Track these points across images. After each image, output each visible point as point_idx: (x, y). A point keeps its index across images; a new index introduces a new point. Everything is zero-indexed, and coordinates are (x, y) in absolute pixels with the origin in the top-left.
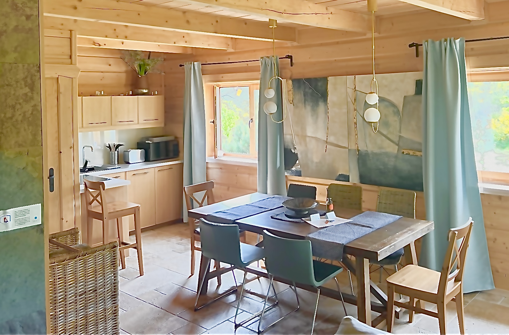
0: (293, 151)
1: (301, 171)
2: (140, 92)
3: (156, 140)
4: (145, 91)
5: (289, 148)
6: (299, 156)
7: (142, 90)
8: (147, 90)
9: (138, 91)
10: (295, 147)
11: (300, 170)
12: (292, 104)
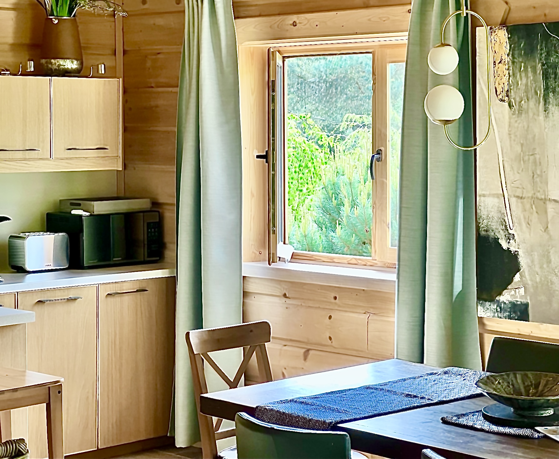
0: (505, 246)
1: (527, 305)
2: (55, 67)
3: (100, 208)
4: (70, 65)
5: (492, 234)
6: (523, 260)
7: (61, 62)
8: (75, 62)
9: (51, 63)
10: (510, 232)
11: (524, 301)
12: (507, 104)
